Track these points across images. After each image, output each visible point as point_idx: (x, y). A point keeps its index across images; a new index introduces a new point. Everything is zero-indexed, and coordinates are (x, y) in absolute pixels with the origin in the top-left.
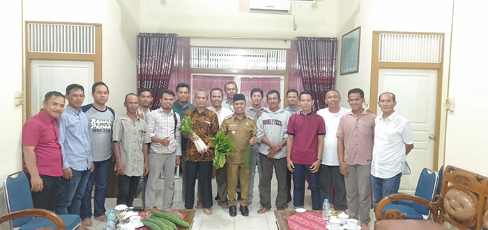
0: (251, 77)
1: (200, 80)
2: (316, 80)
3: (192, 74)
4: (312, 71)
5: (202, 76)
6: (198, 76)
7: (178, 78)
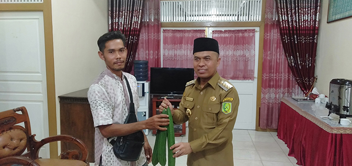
0: (223, 29)
1: (170, 35)
2: (296, 30)
3: (162, 29)
4: (292, 21)
5: (173, 30)
6: (168, 30)
7: (148, 33)
